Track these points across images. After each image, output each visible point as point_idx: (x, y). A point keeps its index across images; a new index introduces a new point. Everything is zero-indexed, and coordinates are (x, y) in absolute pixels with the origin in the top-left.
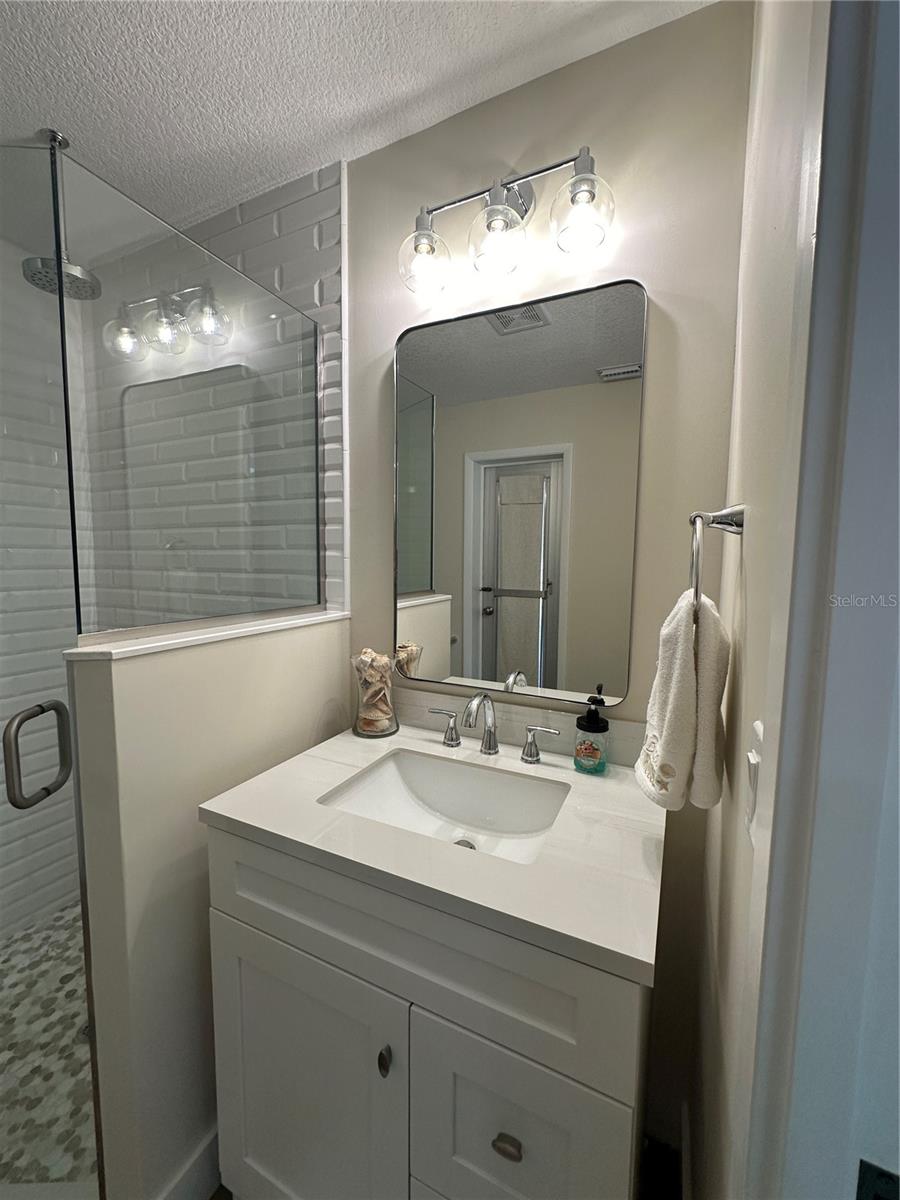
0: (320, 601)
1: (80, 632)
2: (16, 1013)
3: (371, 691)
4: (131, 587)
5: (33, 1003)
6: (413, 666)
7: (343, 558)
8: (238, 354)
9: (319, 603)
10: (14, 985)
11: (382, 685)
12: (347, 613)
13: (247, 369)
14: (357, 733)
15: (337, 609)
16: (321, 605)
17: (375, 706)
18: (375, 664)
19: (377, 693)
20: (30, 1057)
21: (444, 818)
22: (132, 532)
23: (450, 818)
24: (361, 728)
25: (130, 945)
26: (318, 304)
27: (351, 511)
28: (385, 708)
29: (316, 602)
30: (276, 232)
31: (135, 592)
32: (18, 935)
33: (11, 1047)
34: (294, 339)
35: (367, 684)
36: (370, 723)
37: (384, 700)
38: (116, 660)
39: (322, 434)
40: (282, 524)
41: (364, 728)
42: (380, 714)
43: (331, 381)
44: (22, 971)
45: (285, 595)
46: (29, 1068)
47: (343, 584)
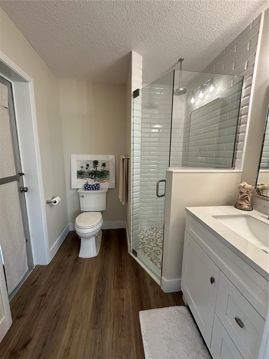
0: (233, 166)
1: (169, 167)
2: (158, 240)
3: (242, 195)
4: (188, 161)
5: (160, 240)
6: (264, 191)
7: (242, 153)
8: (219, 94)
9: (232, 167)
10: (158, 235)
11: (247, 194)
12: (241, 171)
13: (221, 98)
14: (235, 207)
15: (238, 169)
16: (233, 168)
17: (243, 200)
18: (245, 187)
19: (244, 196)
20: (158, 248)
21: (260, 242)
22: (189, 147)
23: (262, 242)
24: (237, 206)
25: (170, 229)
26: (246, 69)
27: (248, 137)
28: (247, 202)
29: (231, 166)
30: (235, 51)
31: (188, 162)
32: (161, 228)
33: (156, 244)
34: (236, 84)
35: (241, 193)
36: (241, 205)
37: (247, 199)
38: (174, 173)
39: (241, 113)
40: (224, 143)
41: (238, 206)
42: (245, 203)
43: (246, 94)
44: (160, 234)
45: (223, 164)
46: (158, 249)
47: (241, 161)
